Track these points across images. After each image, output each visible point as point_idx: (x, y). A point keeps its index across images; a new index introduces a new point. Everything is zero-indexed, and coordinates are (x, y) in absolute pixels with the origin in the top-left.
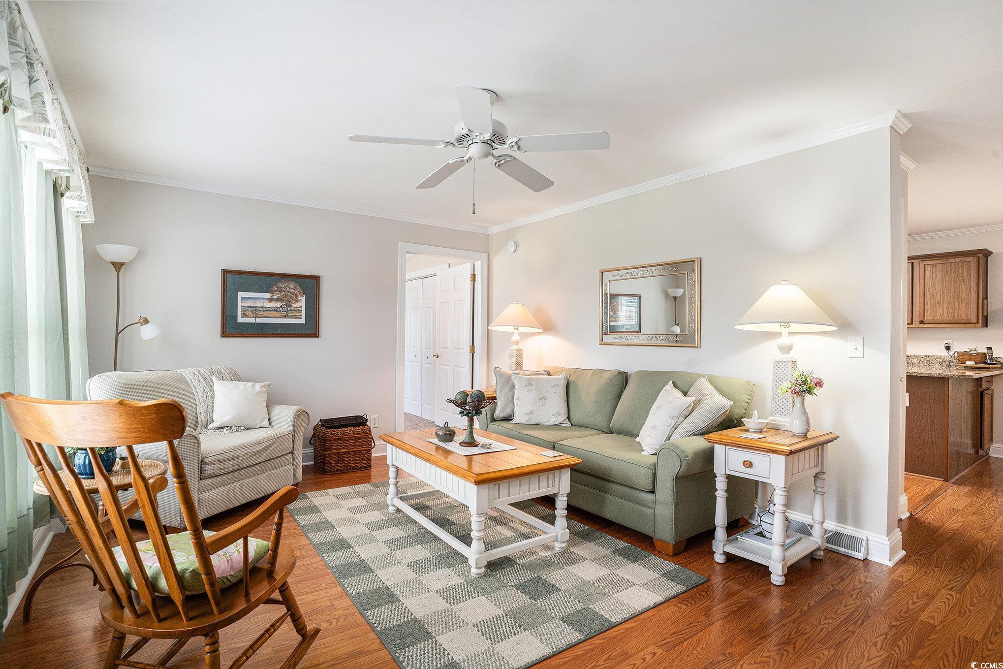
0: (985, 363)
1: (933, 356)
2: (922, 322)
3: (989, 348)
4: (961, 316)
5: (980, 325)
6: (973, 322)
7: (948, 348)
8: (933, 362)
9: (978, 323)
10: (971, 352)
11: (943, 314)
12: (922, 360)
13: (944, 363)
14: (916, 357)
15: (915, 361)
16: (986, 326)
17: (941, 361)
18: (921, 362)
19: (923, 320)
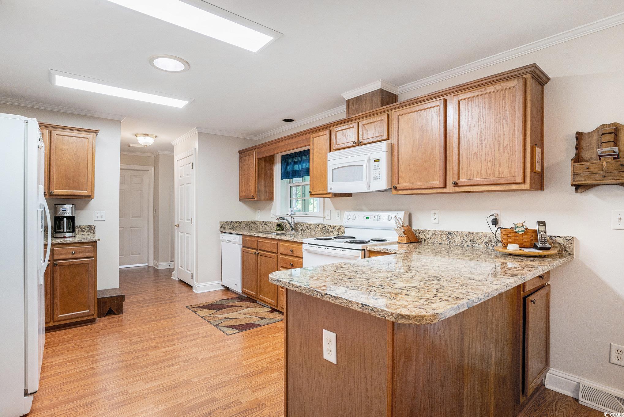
0: (535, 247)
1: (477, 233)
2: (456, 185)
3: (542, 223)
4: (503, 173)
5: (527, 186)
6: (517, 181)
7: (495, 222)
8: (478, 242)
9: (524, 182)
10: (517, 230)
11: (481, 171)
12: (466, 238)
13: (490, 244)
14: (459, 233)
15: (458, 239)
16: (542, 188)
17: (486, 240)
18: (464, 242)
19: (457, 181)
